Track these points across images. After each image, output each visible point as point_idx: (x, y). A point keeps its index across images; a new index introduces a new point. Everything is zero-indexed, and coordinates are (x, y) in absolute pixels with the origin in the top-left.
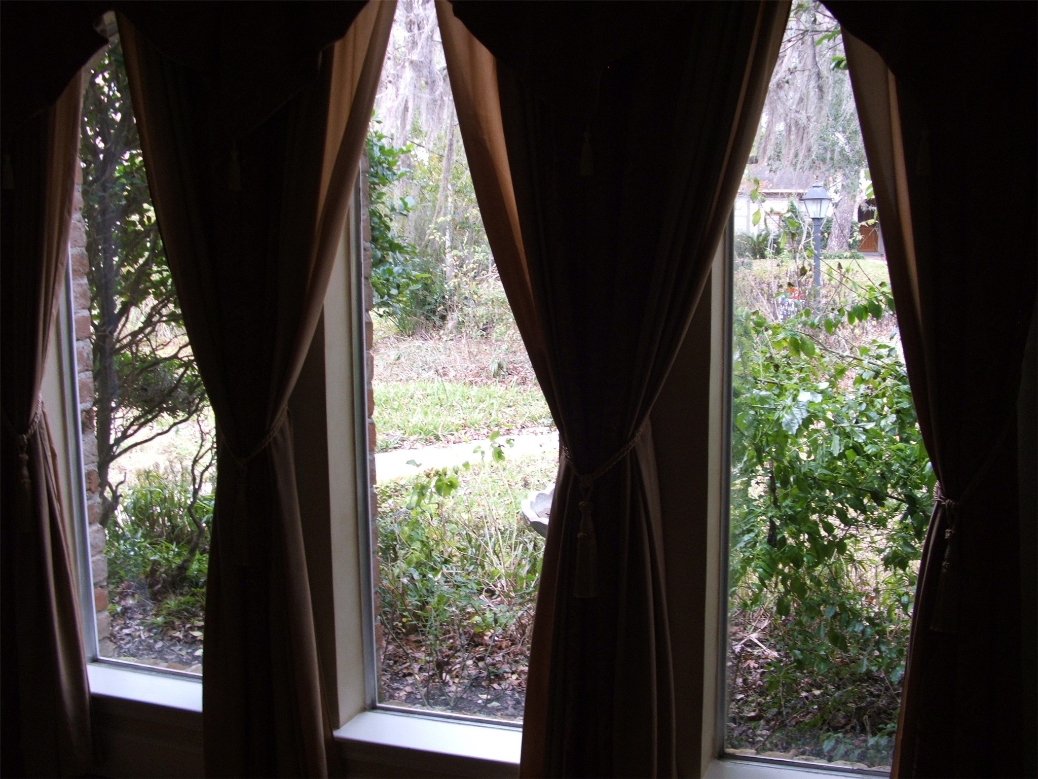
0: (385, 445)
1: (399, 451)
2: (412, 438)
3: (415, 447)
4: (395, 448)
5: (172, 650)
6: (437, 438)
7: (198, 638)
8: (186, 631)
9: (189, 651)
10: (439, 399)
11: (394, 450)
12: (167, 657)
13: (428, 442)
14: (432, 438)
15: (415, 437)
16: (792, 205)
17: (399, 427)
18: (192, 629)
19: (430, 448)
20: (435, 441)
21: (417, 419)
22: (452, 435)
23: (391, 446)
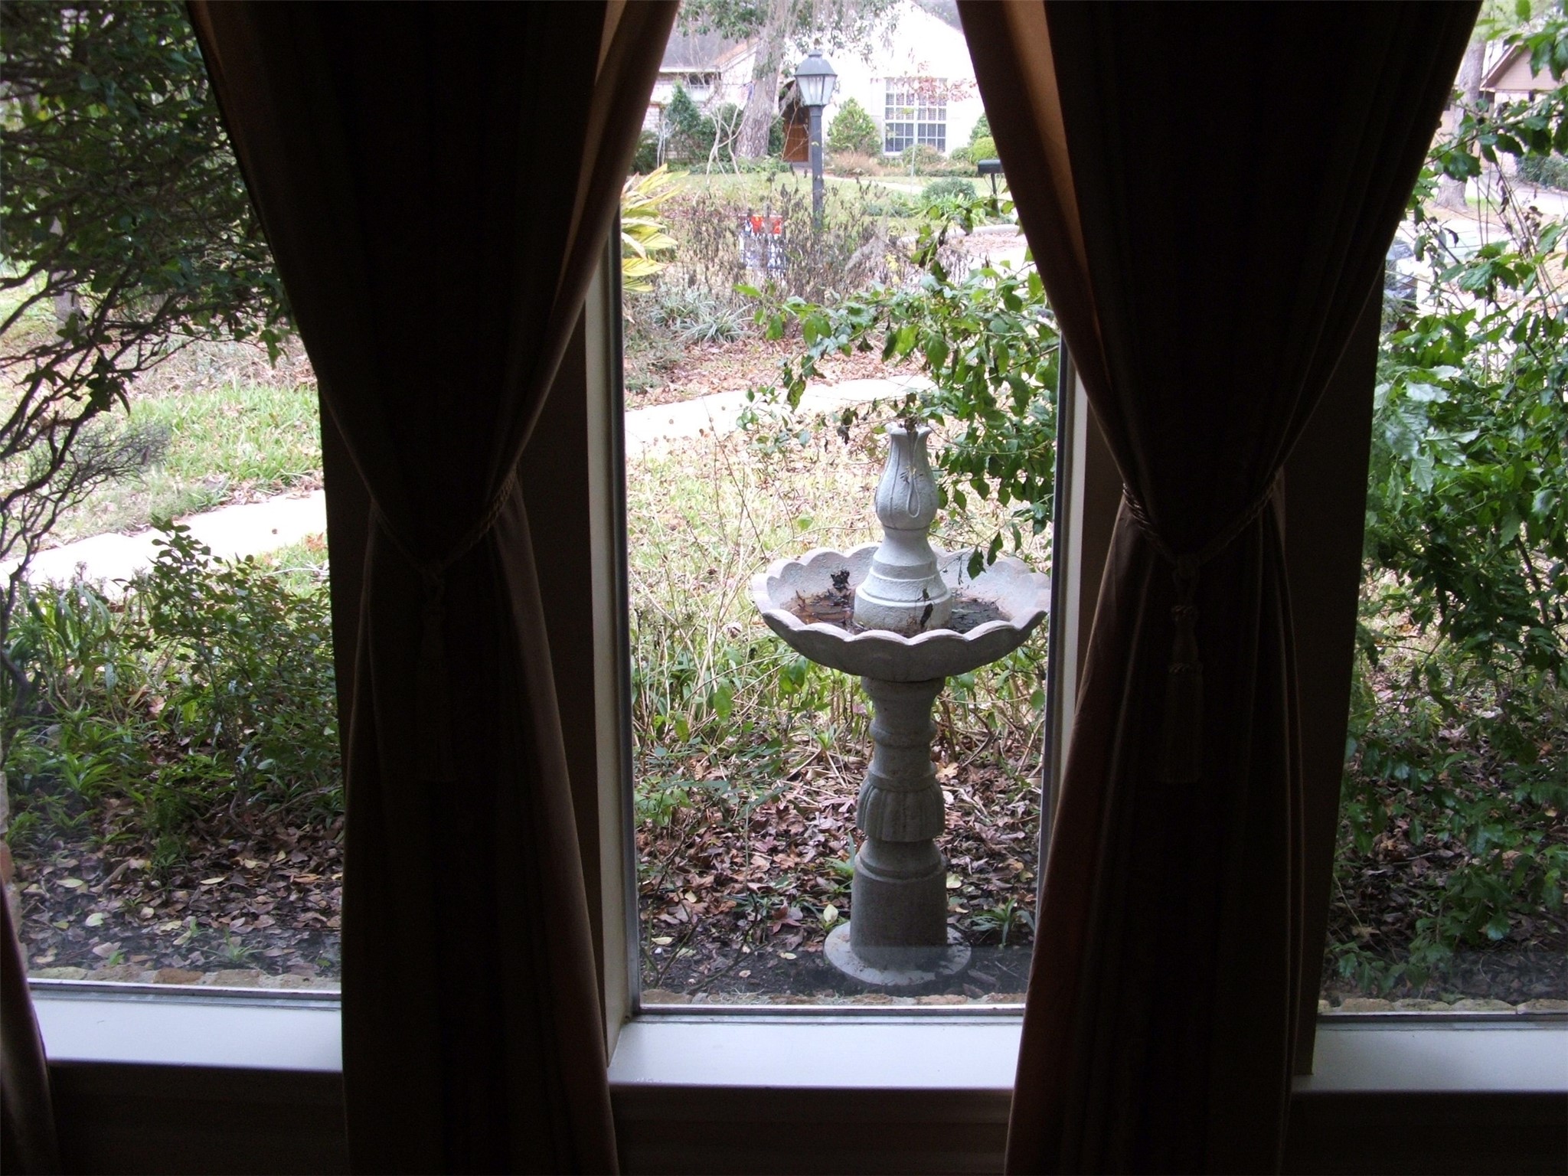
0: (205, 499)
1: (230, 508)
2: (246, 485)
3: (255, 499)
4: (222, 503)
5: (36, 921)
6: (288, 482)
7: (79, 892)
8: (48, 881)
9: (71, 918)
10: (271, 416)
11: (221, 508)
12: (33, 936)
13: (277, 490)
14: (280, 482)
15: (252, 483)
16: (680, 91)
17: (219, 467)
18: (57, 874)
19: (279, 500)
20: (283, 487)
21: (245, 450)
22: (310, 475)
23: (215, 500)
